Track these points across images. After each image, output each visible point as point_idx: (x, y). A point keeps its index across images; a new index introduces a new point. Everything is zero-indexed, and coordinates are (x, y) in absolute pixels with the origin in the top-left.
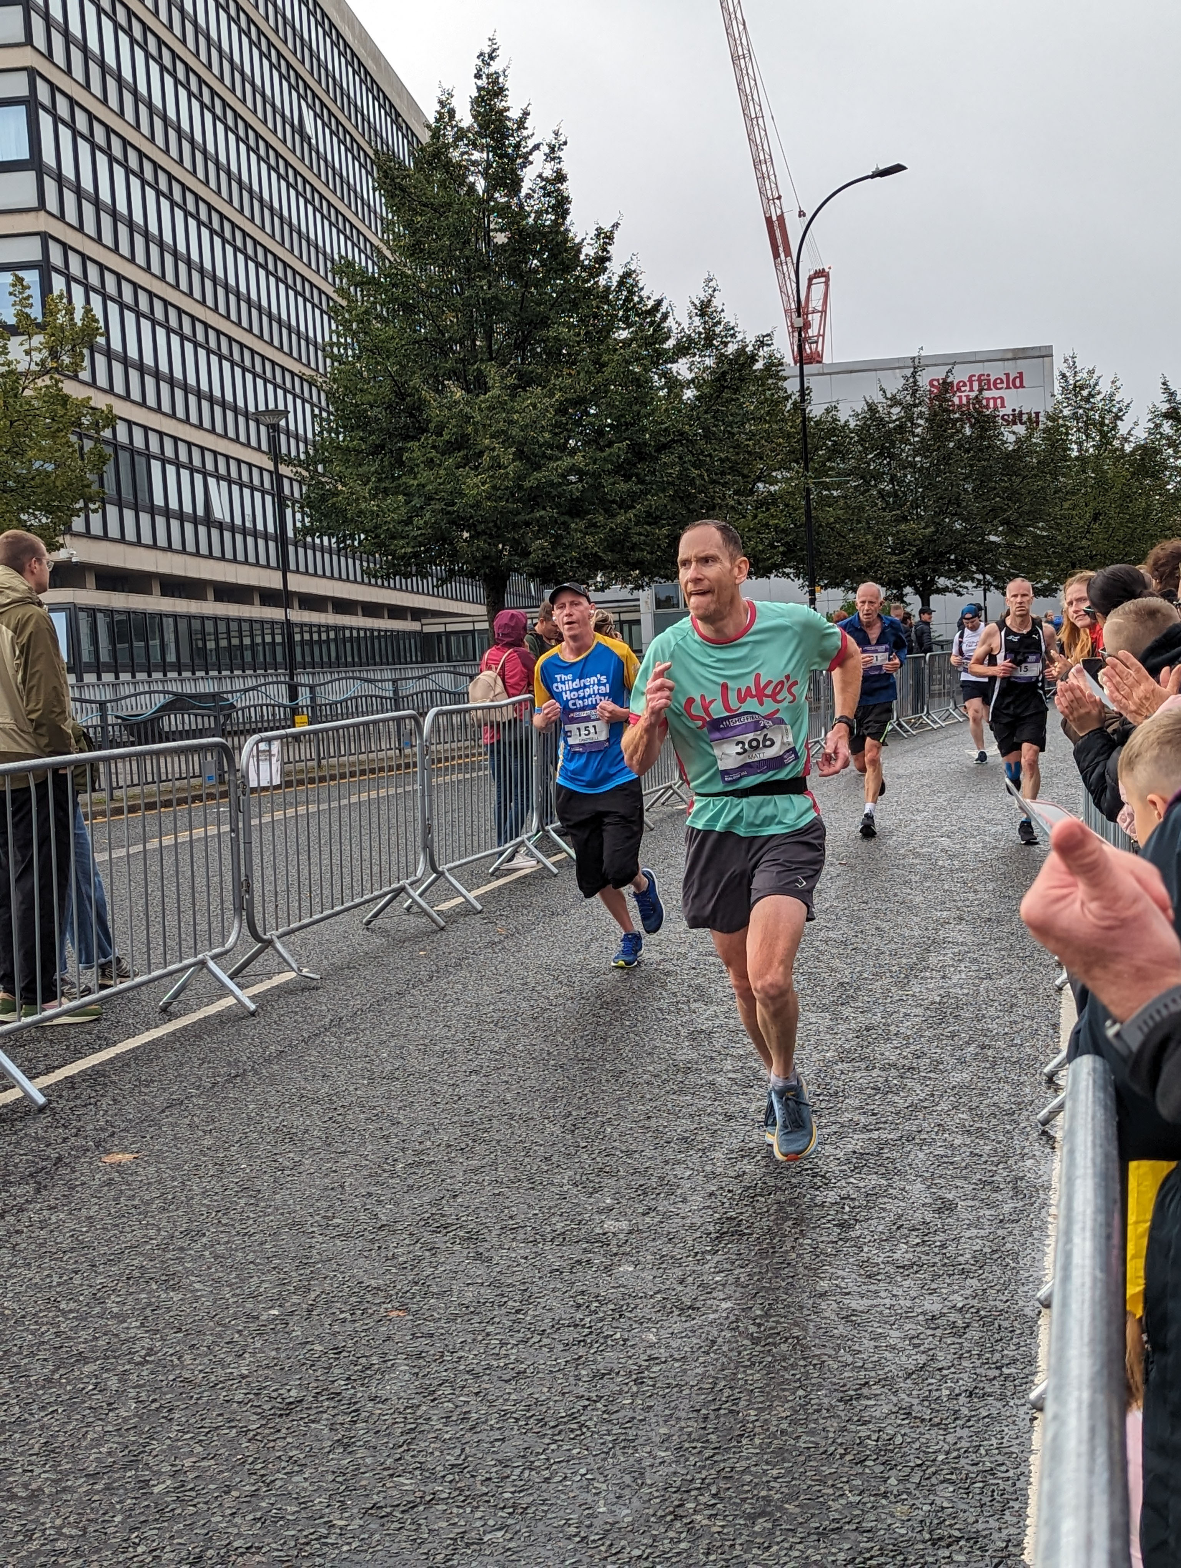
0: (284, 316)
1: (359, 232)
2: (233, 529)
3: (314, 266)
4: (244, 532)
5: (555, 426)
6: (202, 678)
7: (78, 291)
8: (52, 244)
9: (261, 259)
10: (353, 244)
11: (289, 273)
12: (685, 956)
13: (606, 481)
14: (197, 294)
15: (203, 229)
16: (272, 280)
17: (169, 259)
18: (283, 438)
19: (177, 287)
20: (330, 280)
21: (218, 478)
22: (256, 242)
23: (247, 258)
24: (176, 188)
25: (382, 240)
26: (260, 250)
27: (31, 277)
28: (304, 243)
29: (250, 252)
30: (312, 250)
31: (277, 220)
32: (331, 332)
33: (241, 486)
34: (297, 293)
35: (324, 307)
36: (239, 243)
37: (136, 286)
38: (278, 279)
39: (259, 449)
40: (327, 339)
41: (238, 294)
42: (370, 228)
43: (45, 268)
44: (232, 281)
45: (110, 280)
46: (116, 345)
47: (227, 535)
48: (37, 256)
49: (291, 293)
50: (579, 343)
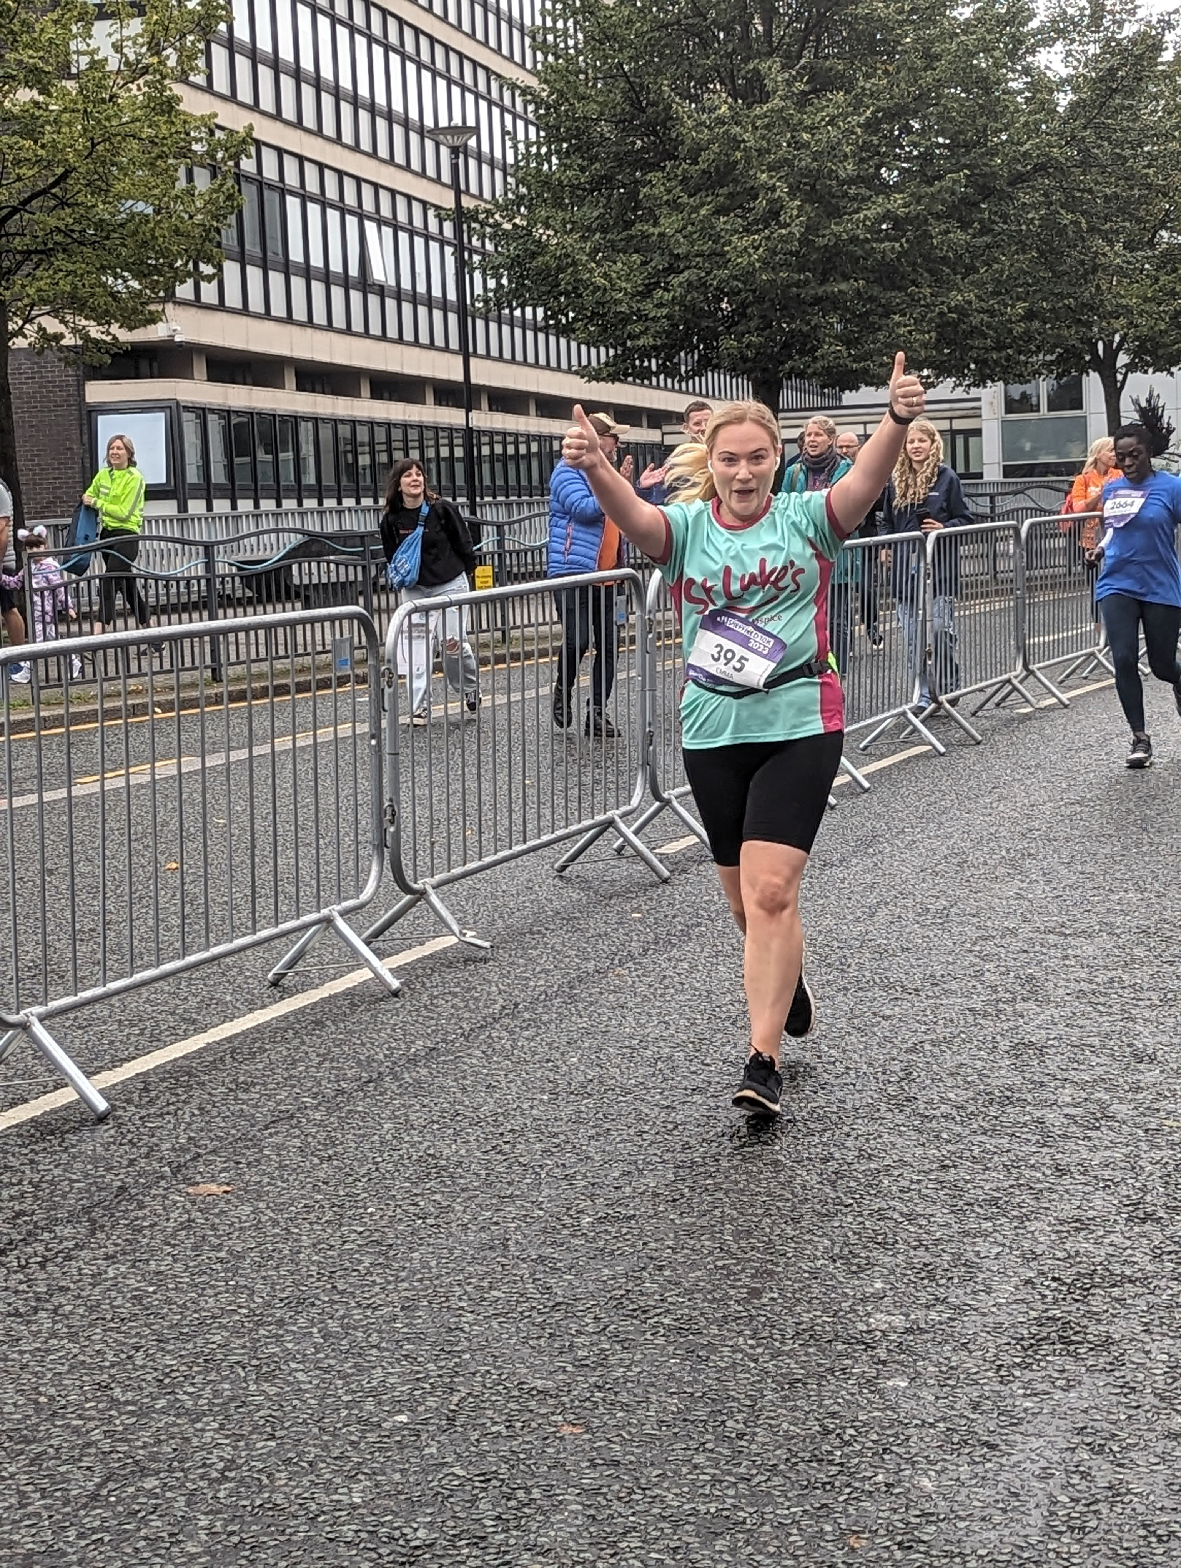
2: (398, 295)
4: (414, 299)
5: (862, 149)
6: (349, 509)
12: (1014, 932)
18: (472, 163)
21: (380, 222)
33: (412, 233)
39: (438, 180)
47: (390, 304)
50: (901, 23)
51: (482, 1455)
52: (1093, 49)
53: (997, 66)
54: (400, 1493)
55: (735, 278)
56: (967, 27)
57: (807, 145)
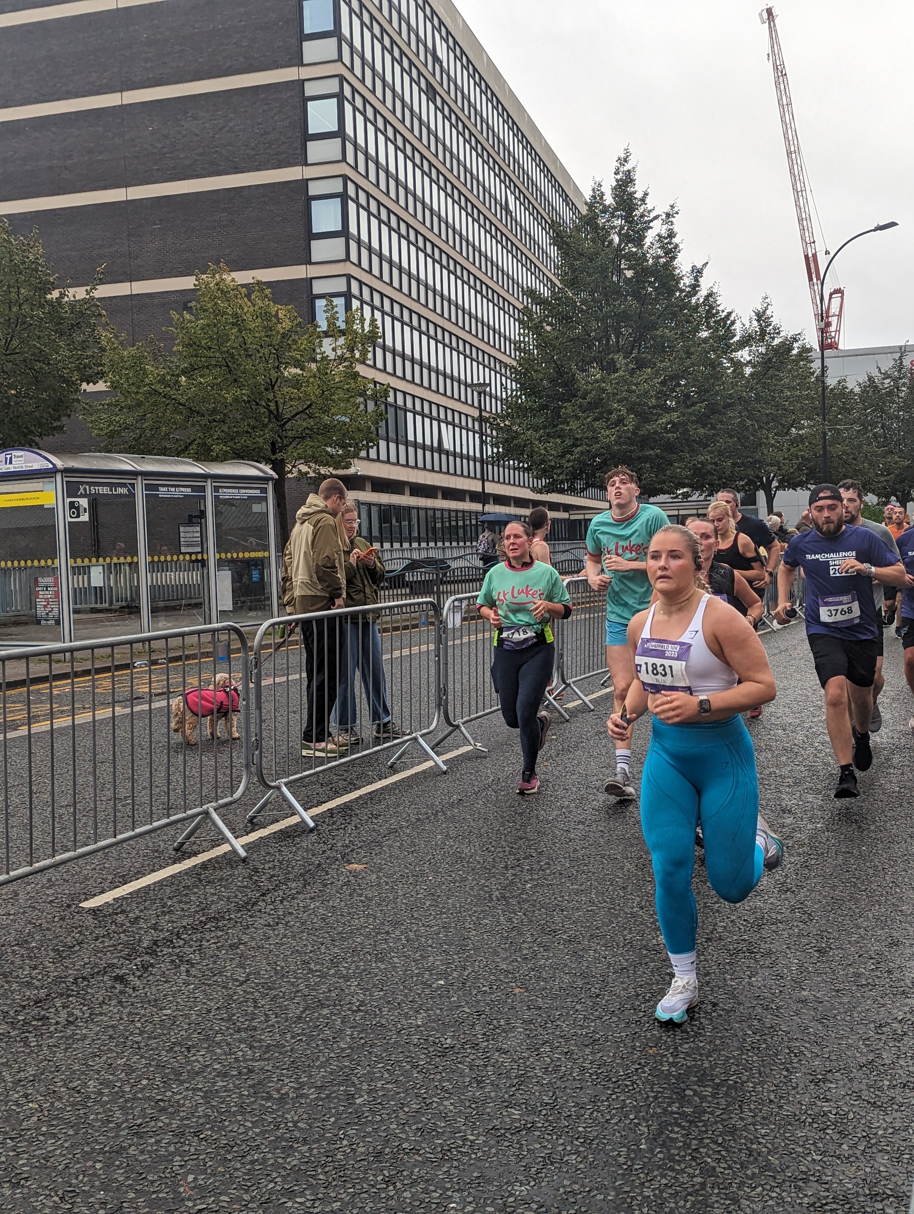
0: (491, 323)
1: (540, 270)
2: (455, 454)
3: (511, 292)
4: (462, 456)
5: (658, 393)
7: (367, 309)
8: (352, 281)
9: (478, 288)
10: (536, 277)
11: (496, 296)
13: (691, 428)
14: (439, 310)
15: (444, 270)
16: (485, 300)
17: (422, 289)
18: (488, 398)
19: (426, 306)
20: (521, 300)
21: (448, 423)
22: (475, 277)
23: (470, 287)
24: (429, 245)
25: (554, 274)
26: (478, 282)
27: (340, 302)
28: (505, 277)
29: (472, 283)
30: (510, 281)
31: (489, 264)
32: (519, 334)
33: (461, 428)
34: (500, 308)
35: (516, 317)
36: (466, 279)
37: (402, 306)
38: (488, 300)
39: (473, 405)
40: (517, 338)
41: (463, 310)
42: (547, 267)
43: (348, 296)
44: (460, 302)
45: (387, 302)
46: (389, 343)
47: (451, 458)
48: (344, 289)
49: (496, 309)
50: (676, 339)
51: (478, 1002)
52: (762, 350)
53: (719, 357)
54: (439, 1020)
55: (603, 448)
56: (705, 340)
57: (634, 391)
